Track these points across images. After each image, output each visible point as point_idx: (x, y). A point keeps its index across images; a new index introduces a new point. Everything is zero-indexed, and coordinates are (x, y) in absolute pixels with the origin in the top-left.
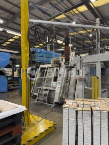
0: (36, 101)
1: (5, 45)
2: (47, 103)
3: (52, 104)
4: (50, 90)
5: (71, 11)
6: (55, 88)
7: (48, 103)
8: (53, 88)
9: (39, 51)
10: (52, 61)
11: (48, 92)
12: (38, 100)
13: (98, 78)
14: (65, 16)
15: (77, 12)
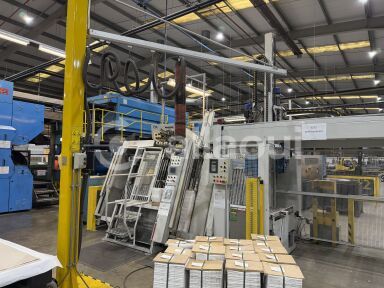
0: (106, 238)
1: (36, 80)
2: (133, 245)
3: (148, 247)
4: (144, 210)
5: (213, 7)
6: (158, 204)
7: (138, 244)
8: (154, 204)
9: (125, 102)
10: (155, 133)
11: (139, 214)
12: (112, 236)
13: (262, 182)
14: (197, 17)
15: (227, 10)
